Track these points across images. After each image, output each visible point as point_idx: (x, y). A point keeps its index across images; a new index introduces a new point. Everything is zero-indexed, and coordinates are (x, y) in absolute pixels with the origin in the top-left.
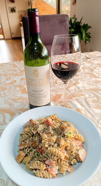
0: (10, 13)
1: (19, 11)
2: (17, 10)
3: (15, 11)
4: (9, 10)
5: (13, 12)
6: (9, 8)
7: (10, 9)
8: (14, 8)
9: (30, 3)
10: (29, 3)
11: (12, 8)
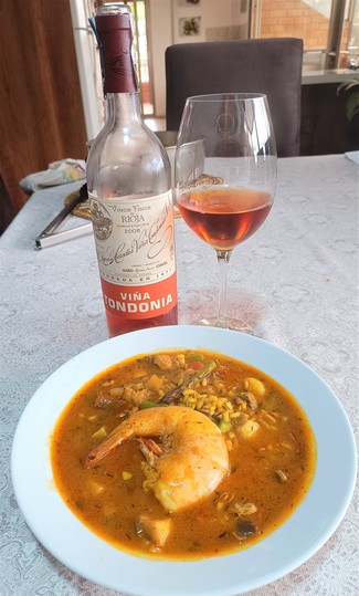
0: (181, 35)
1: (208, 31)
2: (203, 26)
4: (179, 28)
5: (192, 32)
6: (181, 20)
7: (183, 24)
8: (196, 20)
9: (246, 6)
10: (243, 3)
11: (189, 20)
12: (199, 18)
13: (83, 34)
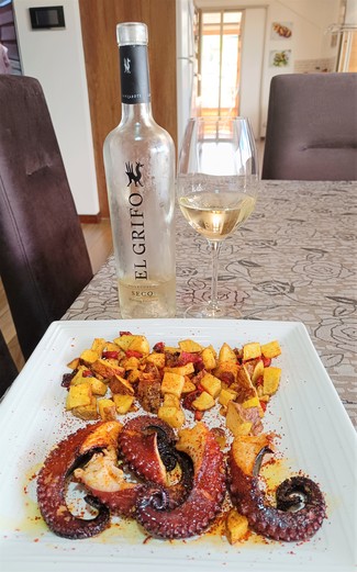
0: (270, 66)
1: (297, 62)
2: (292, 59)
3: (285, 62)
4: (269, 59)
5: (281, 63)
6: (272, 52)
7: (273, 56)
8: (286, 53)
9: (337, 41)
10: (334, 38)
11: (280, 53)
12: (290, 51)
13: (184, 62)
